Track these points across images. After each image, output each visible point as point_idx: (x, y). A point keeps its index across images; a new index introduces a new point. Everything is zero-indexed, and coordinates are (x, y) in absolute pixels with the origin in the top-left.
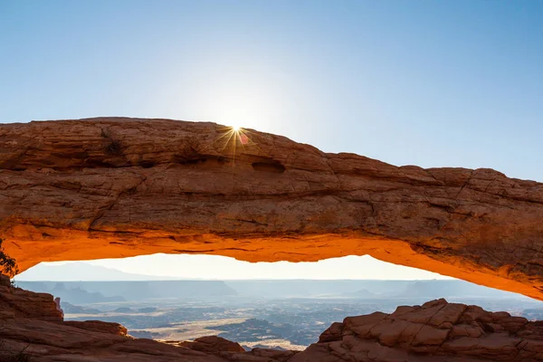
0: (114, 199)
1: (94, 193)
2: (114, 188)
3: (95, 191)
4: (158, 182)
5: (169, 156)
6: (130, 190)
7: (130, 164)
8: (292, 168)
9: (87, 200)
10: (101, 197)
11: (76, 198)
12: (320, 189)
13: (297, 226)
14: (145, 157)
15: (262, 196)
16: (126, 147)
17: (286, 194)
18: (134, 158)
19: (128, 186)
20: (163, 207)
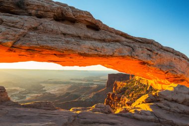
0: (26, 31)
1: (13, 27)
2: (25, 25)
3: (13, 26)
4: (49, 26)
5: (51, 14)
6: (33, 28)
7: (30, 14)
8: (103, 29)
9: (9, 30)
10: (19, 30)
11: (2, 28)
13: (112, 54)
14: (39, 13)
15: (95, 40)
16: (27, 5)
17: (104, 40)
18: (33, 12)
19: (33, 26)
20: (55, 39)
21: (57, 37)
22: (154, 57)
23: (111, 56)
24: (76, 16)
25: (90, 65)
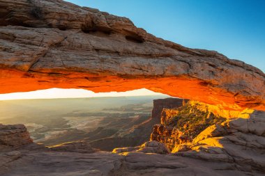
0: (47, 49)
1: (30, 43)
2: (45, 40)
4: (77, 41)
5: (78, 24)
6: (56, 44)
7: (50, 26)
8: (148, 41)
9: (24, 48)
10: (37, 47)
11: (15, 46)
12: (164, 53)
13: (161, 73)
14: (62, 23)
15: (138, 55)
16: (46, 13)
17: (150, 55)
18: (54, 22)
19: (55, 41)
20: (85, 57)
21: (88, 54)
22: (219, 74)
23: (161, 75)
24: (111, 25)
25: (131, 89)
